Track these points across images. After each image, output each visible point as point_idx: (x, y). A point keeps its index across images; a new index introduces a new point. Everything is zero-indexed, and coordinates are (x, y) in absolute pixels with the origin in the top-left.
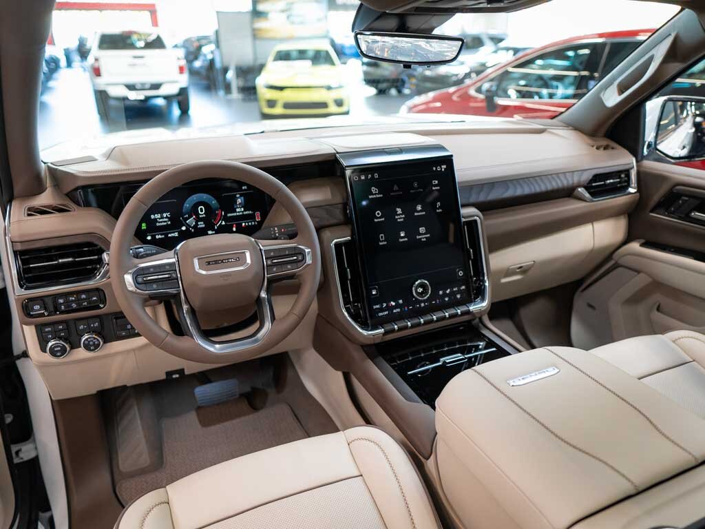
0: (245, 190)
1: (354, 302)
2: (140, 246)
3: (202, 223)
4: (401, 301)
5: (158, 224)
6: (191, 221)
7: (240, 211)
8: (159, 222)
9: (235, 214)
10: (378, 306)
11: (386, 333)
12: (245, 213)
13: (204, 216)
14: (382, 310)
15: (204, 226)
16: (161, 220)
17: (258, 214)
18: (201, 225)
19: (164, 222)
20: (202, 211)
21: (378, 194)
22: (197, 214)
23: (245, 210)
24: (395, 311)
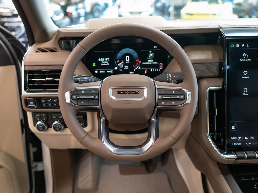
0: (155, 48)
1: (217, 131)
2: (85, 76)
3: (127, 66)
4: (253, 138)
5: (102, 64)
6: (121, 65)
7: (150, 61)
8: (103, 63)
9: (147, 63)
10: (234, 138)
11: (238, 158)
12: (153, 63)
13: (129, 62)
14: (237, 141)
15: (128, 68)
16: (104, 62)
17: (161, 64)
18: (126, 67)
19: (106, 63)
20: (128, 59)
21: (248, 59)
22: (125, 61)
23: (153, 62)
24: (246, 144)
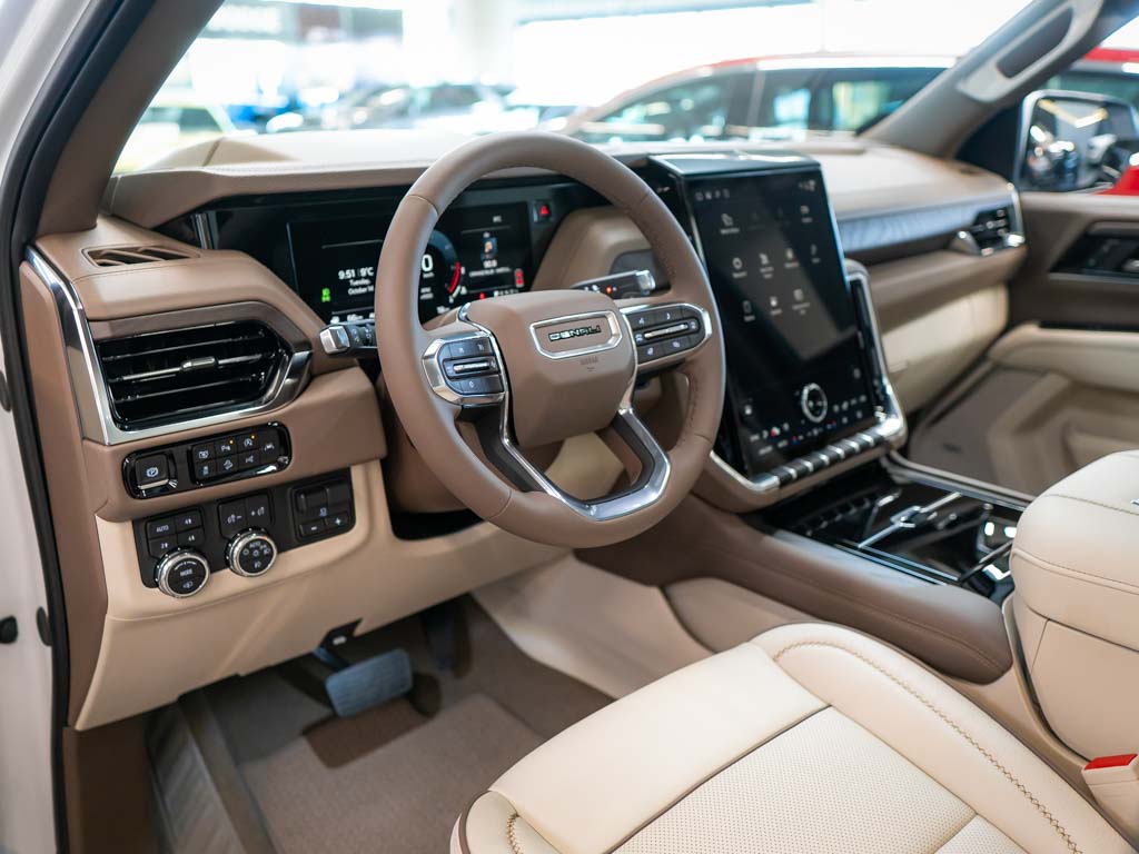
0: (498, 224)
3: (428, 290)
4: (786, 427)
5: (351, 292)
7: (490, 265)
8: (354, 287)
9: (482, 273)
10: (757, 438)
12: (500, 270)
13: (431, 275)
14: (763, 444)
15: (430, 296)
16: (357, 283)
17: (518, 272)
18: (428, 294)
19: (363, 286)
20: (428, 264)
21: (733, 227)
23: (499, 266)
24: (782, 444)
